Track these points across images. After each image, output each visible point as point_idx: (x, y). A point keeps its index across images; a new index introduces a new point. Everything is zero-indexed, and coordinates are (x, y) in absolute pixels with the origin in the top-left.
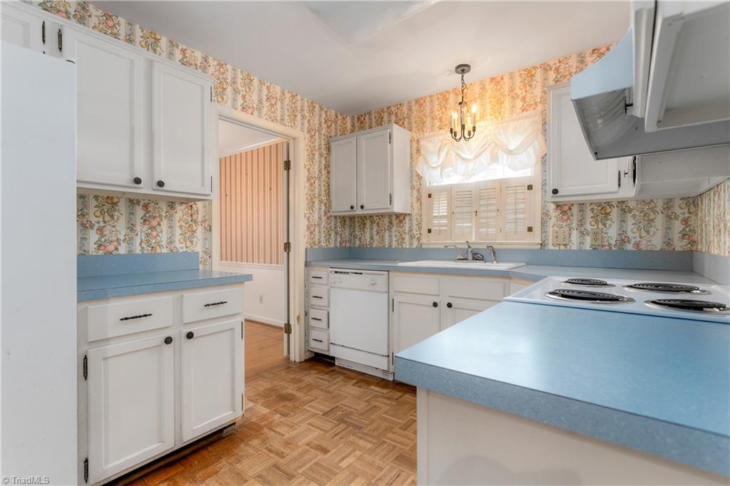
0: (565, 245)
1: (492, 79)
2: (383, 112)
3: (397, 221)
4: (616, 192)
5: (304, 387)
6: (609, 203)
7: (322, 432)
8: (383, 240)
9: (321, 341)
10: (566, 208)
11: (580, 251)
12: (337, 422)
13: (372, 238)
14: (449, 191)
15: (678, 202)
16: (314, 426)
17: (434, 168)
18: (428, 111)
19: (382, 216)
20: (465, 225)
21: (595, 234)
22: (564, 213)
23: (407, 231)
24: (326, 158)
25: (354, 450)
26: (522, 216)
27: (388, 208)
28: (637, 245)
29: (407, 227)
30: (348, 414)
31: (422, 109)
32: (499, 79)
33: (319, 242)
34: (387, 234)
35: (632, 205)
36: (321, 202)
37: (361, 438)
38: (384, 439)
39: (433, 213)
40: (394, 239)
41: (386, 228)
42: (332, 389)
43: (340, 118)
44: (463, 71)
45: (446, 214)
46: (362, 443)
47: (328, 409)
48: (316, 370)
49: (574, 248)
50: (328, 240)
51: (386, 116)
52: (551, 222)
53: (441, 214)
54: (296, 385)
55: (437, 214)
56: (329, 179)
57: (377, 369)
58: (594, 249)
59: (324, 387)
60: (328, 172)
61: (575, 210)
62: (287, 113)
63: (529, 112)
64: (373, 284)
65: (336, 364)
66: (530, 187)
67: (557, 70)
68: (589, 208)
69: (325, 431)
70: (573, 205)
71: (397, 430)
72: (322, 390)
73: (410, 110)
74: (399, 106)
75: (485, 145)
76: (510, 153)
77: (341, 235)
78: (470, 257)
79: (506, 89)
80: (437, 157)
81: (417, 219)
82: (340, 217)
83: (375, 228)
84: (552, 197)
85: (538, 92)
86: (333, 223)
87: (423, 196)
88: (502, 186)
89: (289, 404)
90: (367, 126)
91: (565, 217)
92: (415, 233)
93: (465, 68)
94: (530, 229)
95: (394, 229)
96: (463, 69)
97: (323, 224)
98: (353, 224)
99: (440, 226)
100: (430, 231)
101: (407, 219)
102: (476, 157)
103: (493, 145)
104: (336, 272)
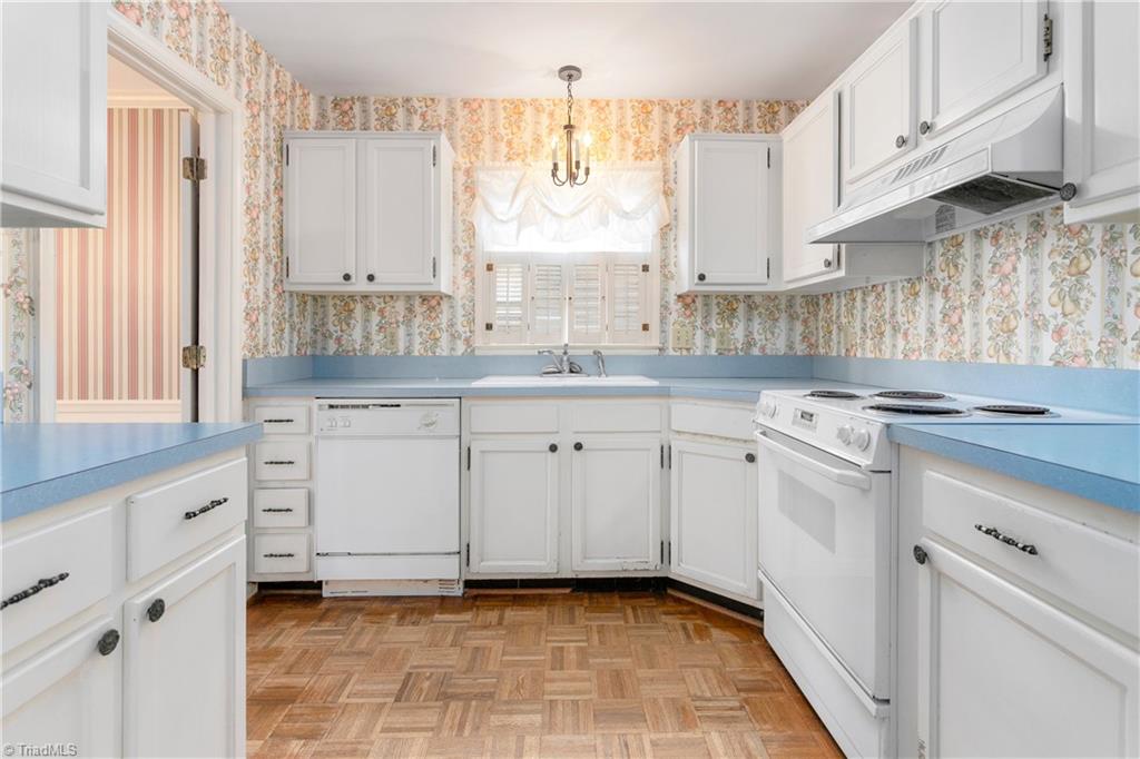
0: (688, 349)
1: (593, 101)
2: (396, 105)
3: (425, 308)
4: (765, 284)
5: (296, 662)
6: (735, 297)
7: (430, 734)
8: (392, 342)
9: (290, 555)
10: (689, 300)
11: (705, 357)
12: (440, 703)
13: (367, 338)
14: (526, 263)
15: (799, 300)
16: (400, 730)
17: (502, 221)
18: (486, 123)
19: (392, 297)
20: (552, 318)
21: (722, 335)
22: (687, 306)
23: (444, 326)
24: (276, 169)
25: (521, 739)
26: (635, 308)
27: (430, 284)
28: (763, 348)
29: (444, 319)
30: (444, 680)
31: (475, 118)
32: (603, 104)
33: (265, 346)
34: (401, 332)
35: (758, 300)
36: (268, 261)
37: (510, 713)
38: (547, 697)
39: (495, 296)
40: (417, 340)
41: (401, 319)
42: (363, 644)
43: (299, 92)
44: (570, 76)
45: (519, 299)
46: (519, 719)
47: (398, 687)
48: (288, 618)
49: (698, 353)
50: (279, 342)
51: (400, 115)
52: (673, 317)
53: (510, 299)
54: (272, 665)
55: (505, 299)
56: (281, 213)
57: (426, 581)
58: (720, 354)
59: (343, 647)
60: (281, 200)
61: (699, 302)
62: (210, 51)
63: (643, 163)
64: (427, 425)
65: (324, 595)
66: (646, 268)
67: (679, 113)
68: (715, 301)
69: (432, 729)
70: (696, 296)
71: (549, 674)
72: (341, 654)
73: (452, 113)
74: (429, 103)
75: (589, 196)
76: (625, 215)
77: (299, 332)
78: (566, 368)
79: (613, 120)
80: (508, 204)
81: (463, 306)
82: (297, 294)
83: (375, 318)
84: (697, 284)
85: (655, 137)
86: (287, 305)
87: (476, 267)
88: (611, 263)
89: (297, 708)
90: (357, 122)
91: (688, 312)
92: (460, 329)
93: (573, 72)
94: (645, 327)
95: (418, 320)
96: (570, 73)
97: (272, 307)
98: (320, 311)
99: (511, 319)
100: (489, 327)
101: (445, 305)
102: (574, 215)
103: (599, 200)
104: (331, 407)
